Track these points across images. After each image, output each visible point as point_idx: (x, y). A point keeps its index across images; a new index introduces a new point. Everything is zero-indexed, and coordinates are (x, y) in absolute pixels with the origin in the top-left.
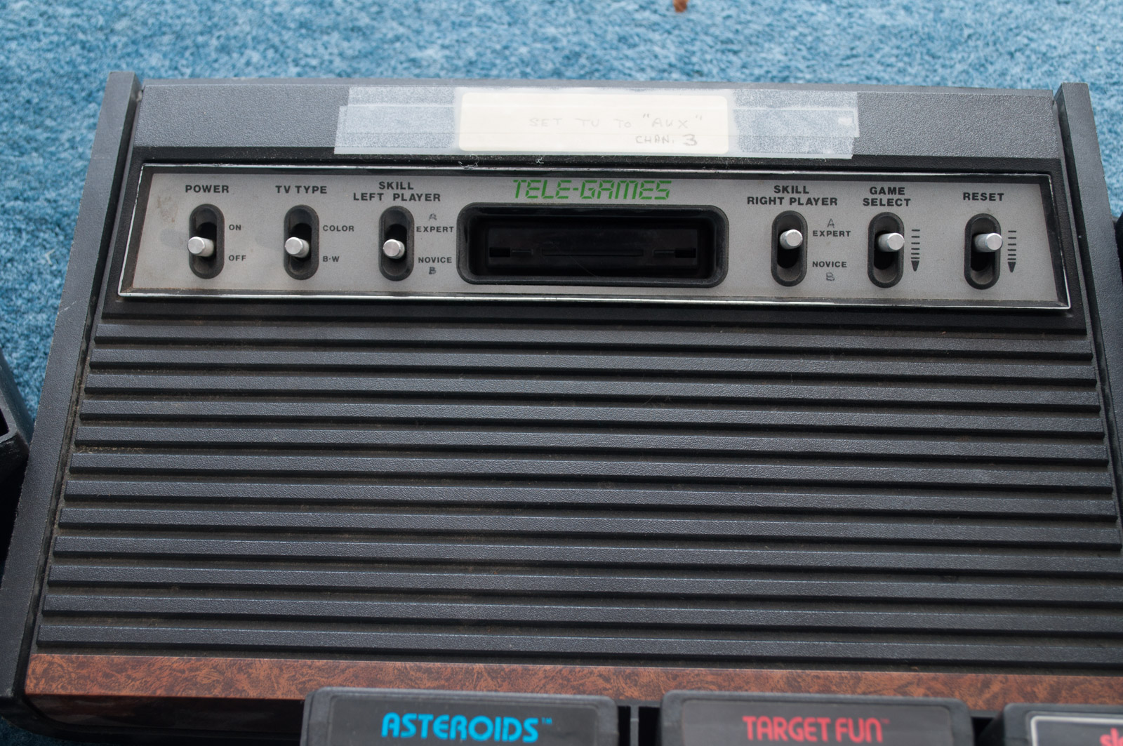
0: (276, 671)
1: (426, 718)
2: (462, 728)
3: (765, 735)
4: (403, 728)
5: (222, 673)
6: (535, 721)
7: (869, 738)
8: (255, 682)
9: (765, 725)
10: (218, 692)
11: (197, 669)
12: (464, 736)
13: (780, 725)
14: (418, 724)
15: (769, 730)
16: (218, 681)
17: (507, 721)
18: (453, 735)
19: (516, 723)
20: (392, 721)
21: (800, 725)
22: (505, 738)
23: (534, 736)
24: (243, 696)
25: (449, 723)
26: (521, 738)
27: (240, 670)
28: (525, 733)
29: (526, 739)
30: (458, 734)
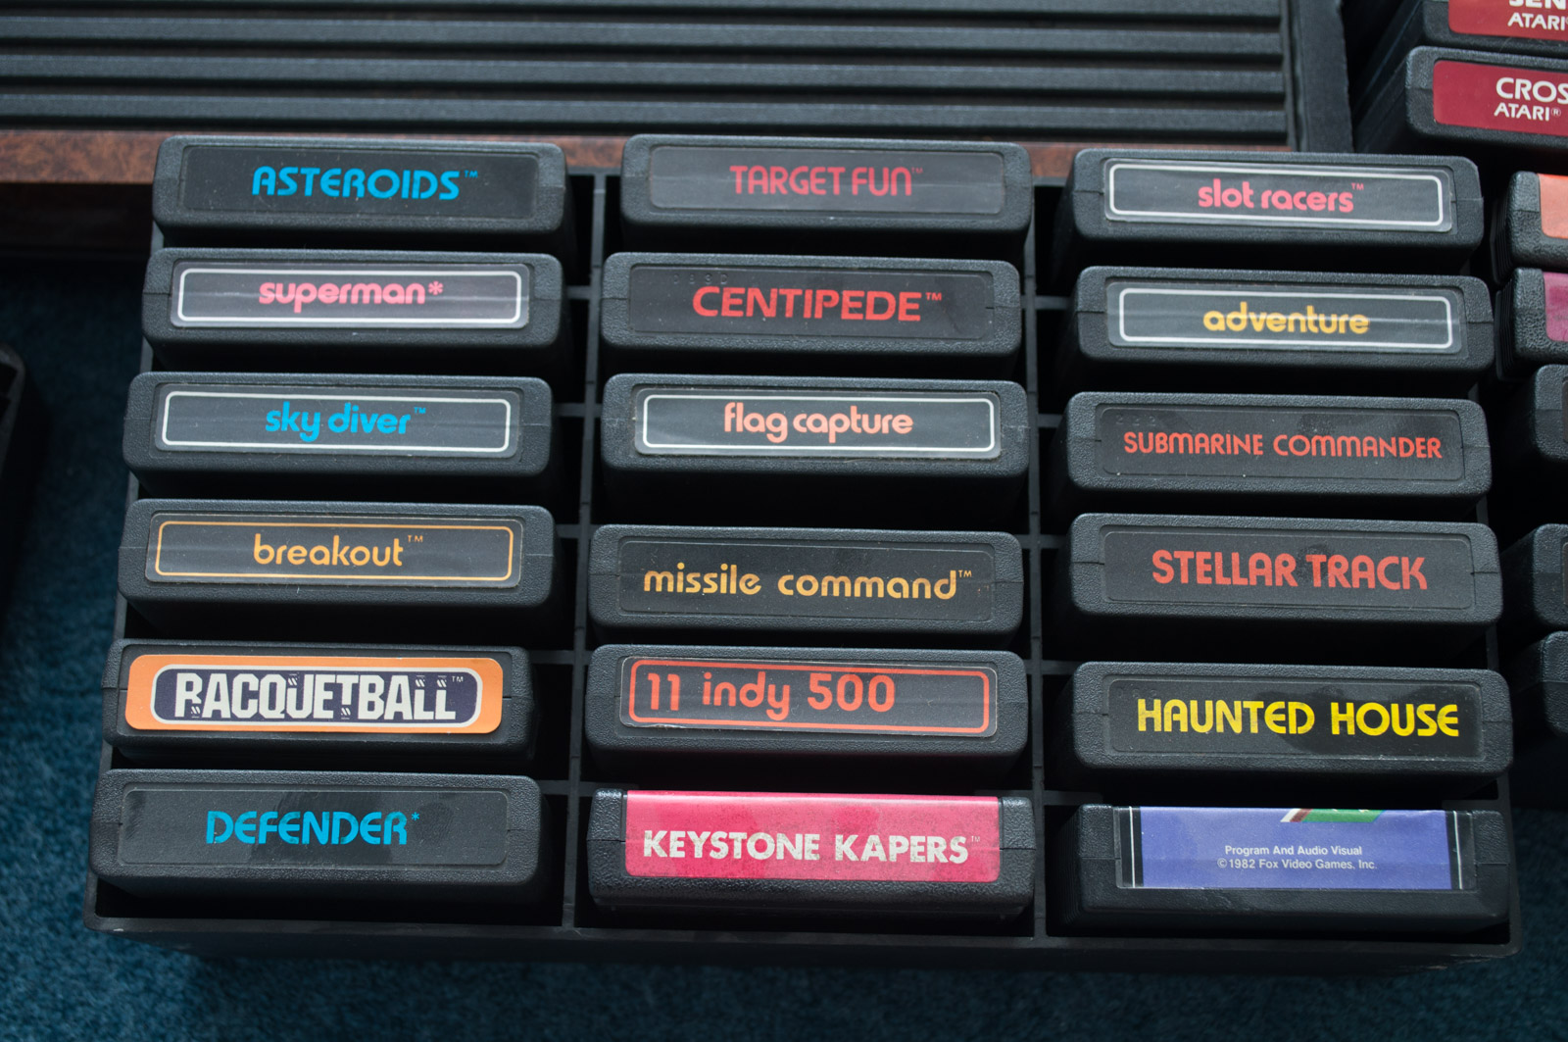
0: (124, 148)
1: (310, 173)
2: (359, 184)
3: (758, 188)
4: (280, 184)
5: (50, 150)
6: (456, 174)
7: (894, 192)
8: (96, 162)
9: (759, 176)
10: (46, 175)
11: (16, 146)
12: (361, 193)
13: (779, 175)
14: (300, 179)
15: (764, 182)
16: (46, 162)
17: (418, 175)
18: (346, 193)
19: (430, 176)
20: (265, 176)
21: (805, 176)
22: (415, 195)
23: (454, 192)
24: (81, 179)
25: (341, 177)
26: (436, 195)
27: (75, 146)
28: (442, 189)
29: (443, 196)
30: (354, 190)
